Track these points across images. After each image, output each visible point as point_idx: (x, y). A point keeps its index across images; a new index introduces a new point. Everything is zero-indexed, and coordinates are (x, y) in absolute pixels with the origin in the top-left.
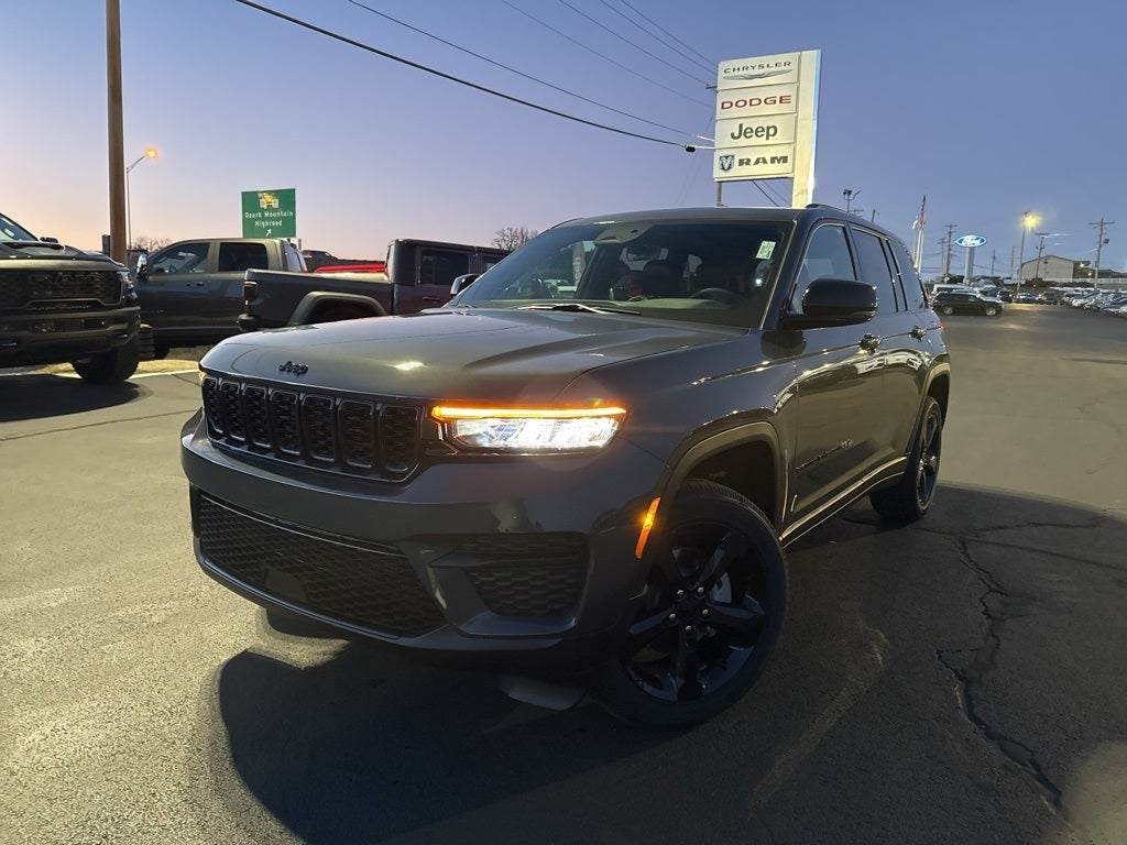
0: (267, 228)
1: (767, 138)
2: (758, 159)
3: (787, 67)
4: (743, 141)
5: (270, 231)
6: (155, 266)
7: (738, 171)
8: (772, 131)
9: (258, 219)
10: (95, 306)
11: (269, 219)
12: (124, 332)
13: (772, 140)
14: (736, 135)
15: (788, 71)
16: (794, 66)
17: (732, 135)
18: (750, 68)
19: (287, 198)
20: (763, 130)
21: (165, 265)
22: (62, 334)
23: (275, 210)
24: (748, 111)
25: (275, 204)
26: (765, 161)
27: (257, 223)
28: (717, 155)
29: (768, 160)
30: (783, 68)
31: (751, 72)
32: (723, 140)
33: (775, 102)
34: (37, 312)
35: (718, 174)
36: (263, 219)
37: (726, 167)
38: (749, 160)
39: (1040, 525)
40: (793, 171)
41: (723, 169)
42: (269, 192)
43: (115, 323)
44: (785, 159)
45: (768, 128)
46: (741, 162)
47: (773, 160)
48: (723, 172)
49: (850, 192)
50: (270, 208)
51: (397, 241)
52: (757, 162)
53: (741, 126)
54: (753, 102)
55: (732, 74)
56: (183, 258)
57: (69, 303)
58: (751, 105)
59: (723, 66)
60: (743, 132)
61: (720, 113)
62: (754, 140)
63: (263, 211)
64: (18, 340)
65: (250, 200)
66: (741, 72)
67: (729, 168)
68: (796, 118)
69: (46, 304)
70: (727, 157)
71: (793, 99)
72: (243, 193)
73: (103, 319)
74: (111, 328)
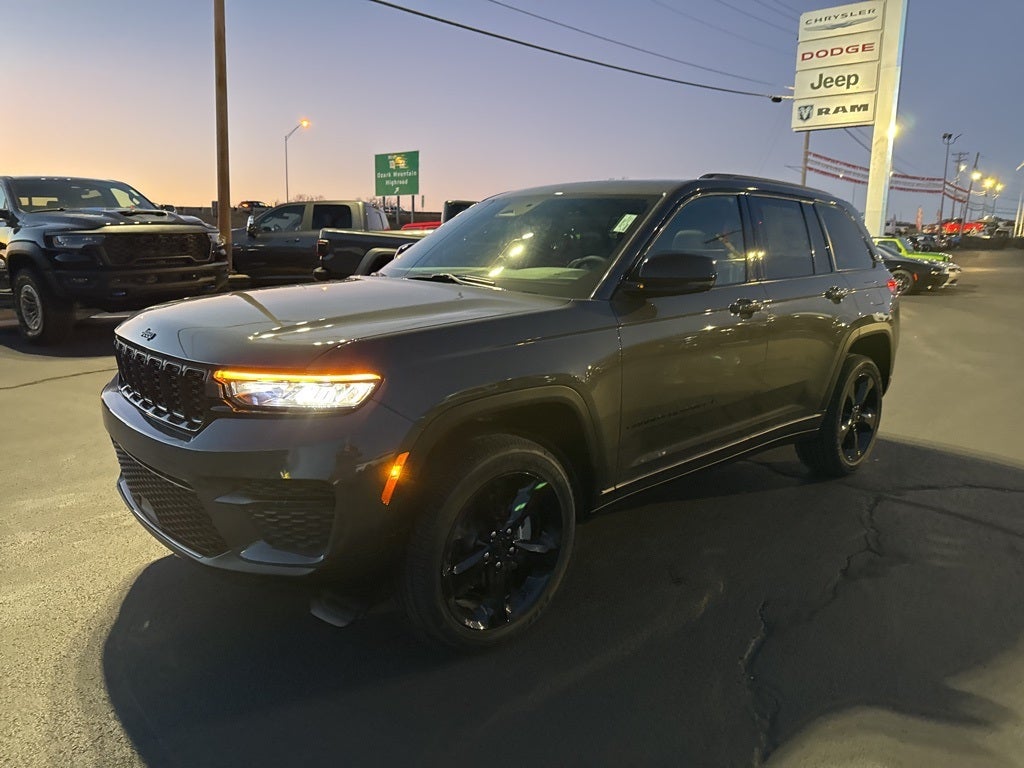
0: (396, 186)
1: (848, 87)
2: (838, 108)
3: (871, 15)
4: (823, 90)
5: (397, 189)
6: (263, 225)
7: (817, 121)
8: (853, 80)
9: (388, 178)
10: (189, 262)
11: (398, 178)
12: (212, 283)
13: (853, 89)
14: (816, 85)
15: (872, 19)
16: (879, 12)
17: (812, 85)
18: (832, 18)
19: (412, 158)
20: (844, 80)
21: (271, 223)
22: (161, 286)
23: (403, 170)
24: (830, 60)
25: (402, 163)
26: (844, 110)
27: (387, 182)
28: (796, 105)
29: (848, 109)
30: (867, 16)
31: (834, 22)
32: (802, 91)
33: (857, 50)
34: (141, 268)
35: (797, 123)
36: (392, 178)
37: (805, 117)
38: (828, 110)
39: (976, 487)
40: (874, 119)
41: (802, 118)
42: (398, 154)
43: (204, 276)
44: (865, 107)
45: (849, 77)
46: (820, 112)
47: (853, 108)
48: (801, 121)
49: (950, 136)
50: (398, 169)
51: (446, 203)
52: (837, 111)
53: (821, 76)
54: (835, 52)
55: (813, 25)
56: (287, 218)
57: (167, 260)
58: (832, 54)
59: (804, 18)
60: (823, 82)
61: (800, 65)
62: (835, 89)
63: (392, 171)
64: (125, 290)
65: (382, 162)
66: (823, 23)
67: (808, 117)
68: (879, 66)
69: (149, 261)
70: (806, 107)
71: (876, 47)
72: (377, 156)
73: (194, 272)
74: (201, 280)
